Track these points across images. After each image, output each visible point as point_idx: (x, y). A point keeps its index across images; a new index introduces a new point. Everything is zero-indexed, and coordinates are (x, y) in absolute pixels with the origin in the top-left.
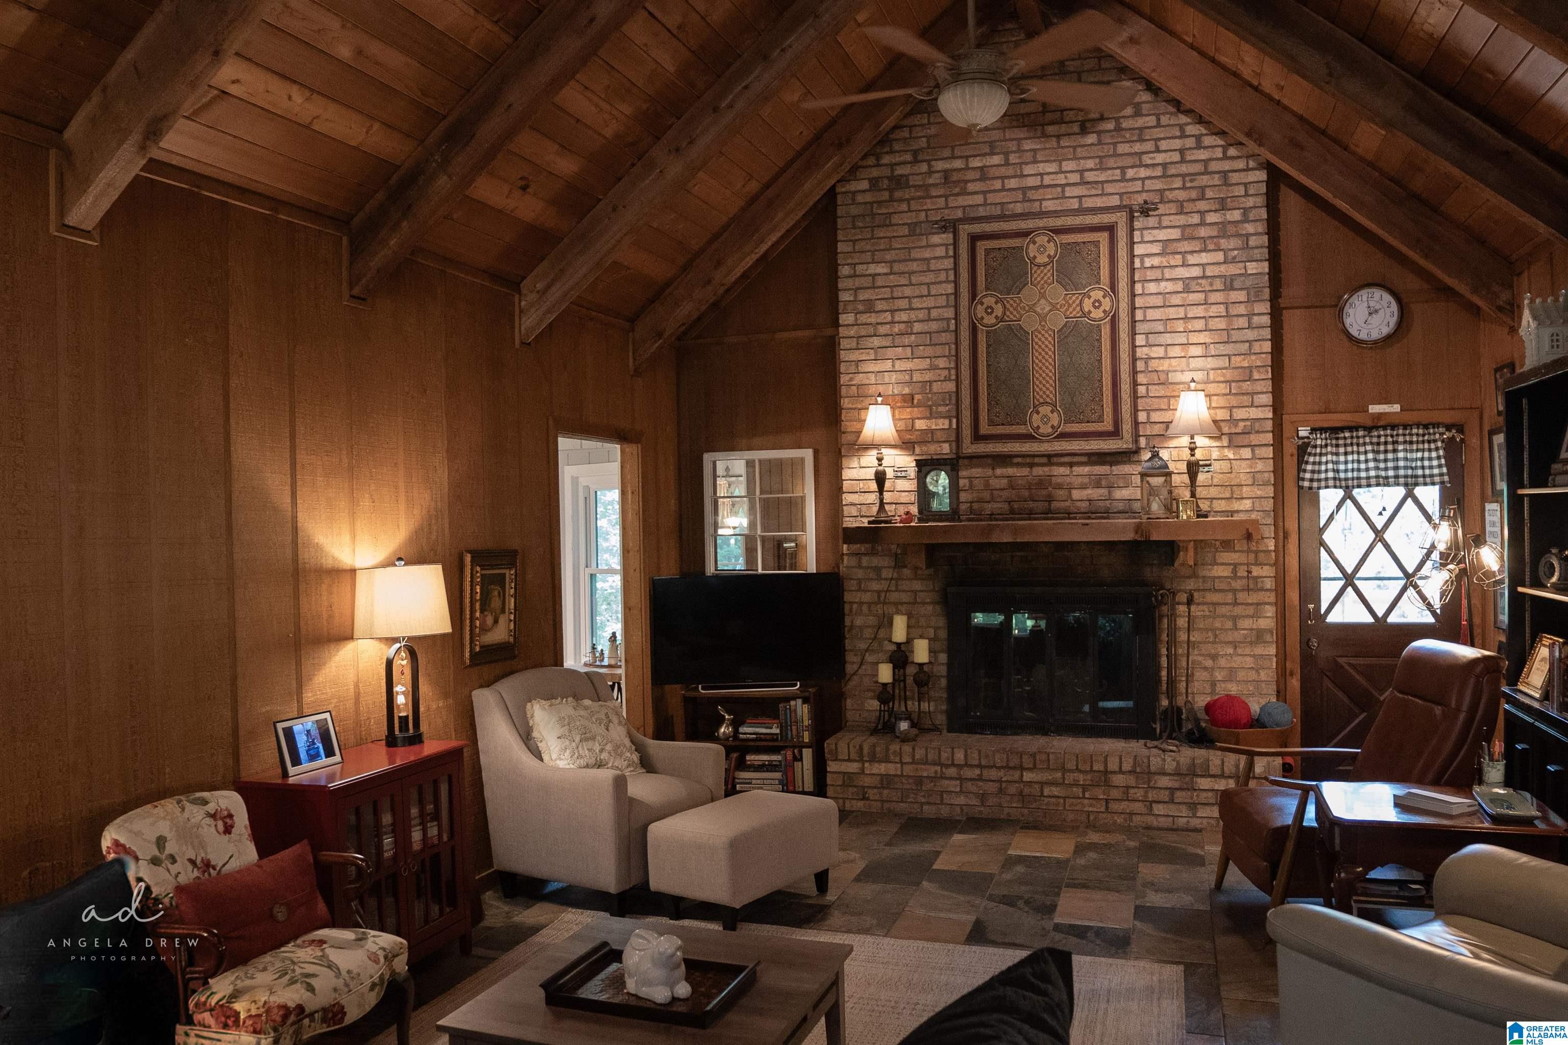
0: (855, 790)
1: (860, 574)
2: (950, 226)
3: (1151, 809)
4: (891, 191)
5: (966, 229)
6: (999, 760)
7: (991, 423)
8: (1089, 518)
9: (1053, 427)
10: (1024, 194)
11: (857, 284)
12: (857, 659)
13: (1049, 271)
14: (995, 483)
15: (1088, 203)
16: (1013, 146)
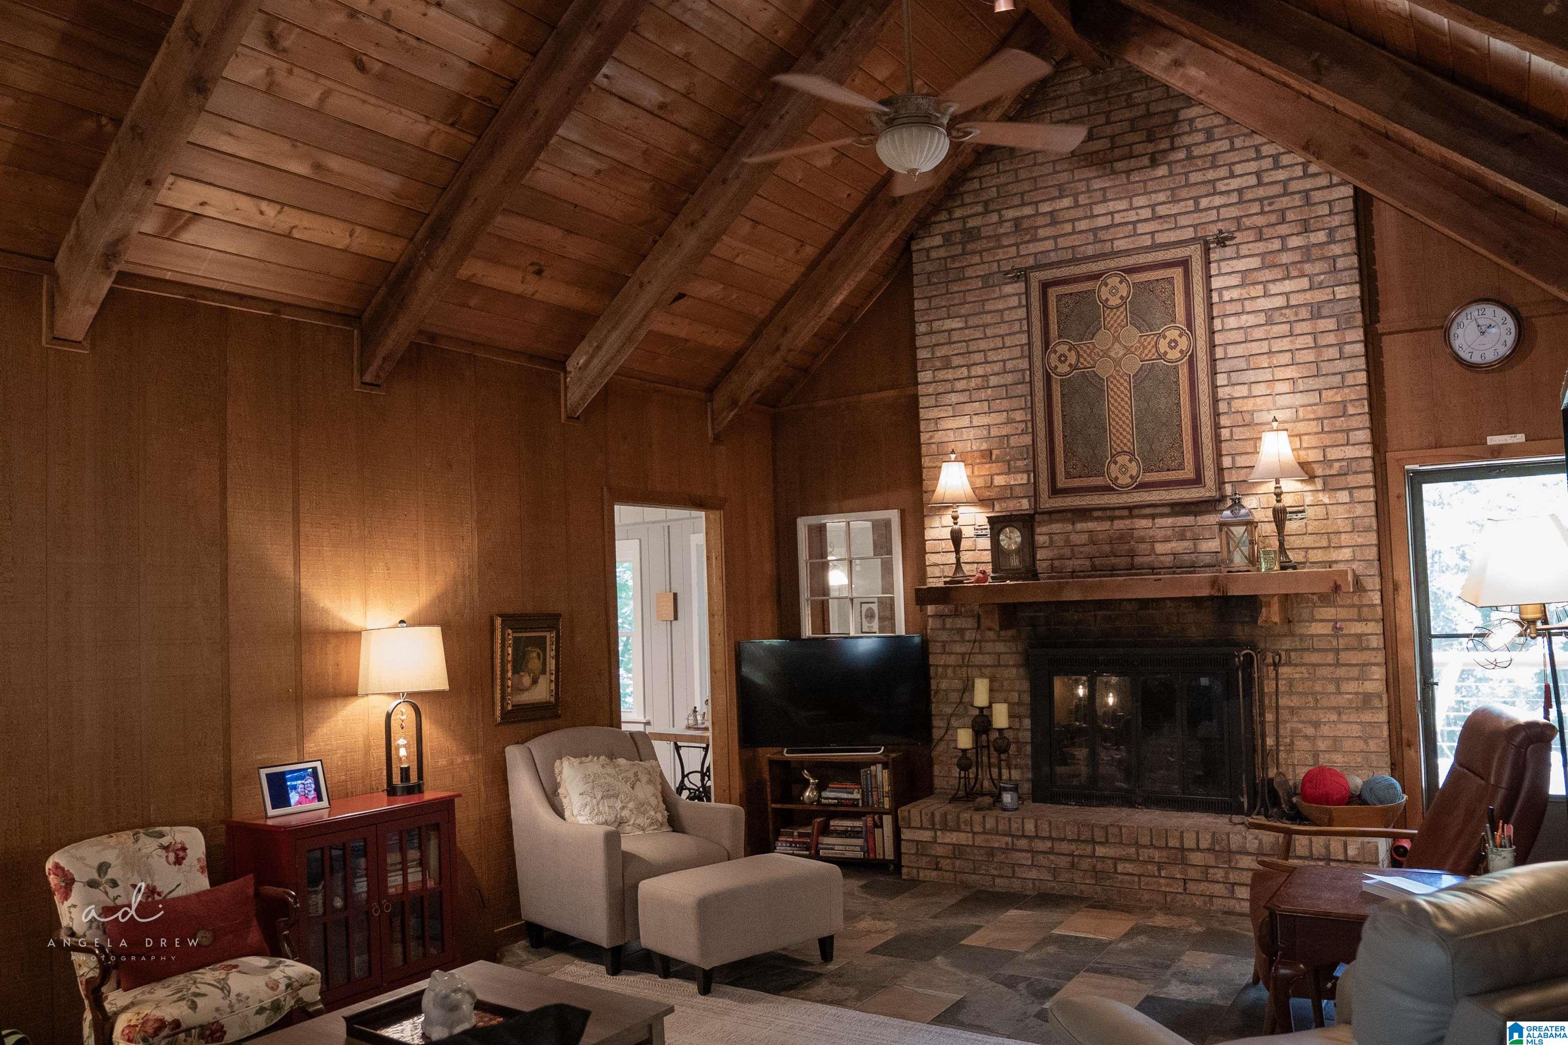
0: (928, 859)
1: (944, 636)
2: (1021, 275)
3: (1233, 892)
4: (964, 244)
5: (1037, 277)
6: (1070, 832)
7: (1068, 475)
8: (1174, 573)
9: (1131, 477)
10: (1095, 236)
11: (934, 342)
12: (943, 724)
13: (1122, 313)
14: (1076, 539)
15: (1161, 238)
16: (1082, 187)
